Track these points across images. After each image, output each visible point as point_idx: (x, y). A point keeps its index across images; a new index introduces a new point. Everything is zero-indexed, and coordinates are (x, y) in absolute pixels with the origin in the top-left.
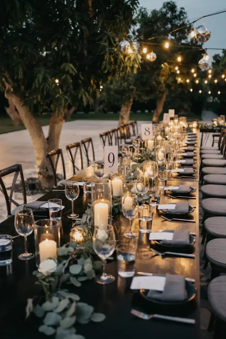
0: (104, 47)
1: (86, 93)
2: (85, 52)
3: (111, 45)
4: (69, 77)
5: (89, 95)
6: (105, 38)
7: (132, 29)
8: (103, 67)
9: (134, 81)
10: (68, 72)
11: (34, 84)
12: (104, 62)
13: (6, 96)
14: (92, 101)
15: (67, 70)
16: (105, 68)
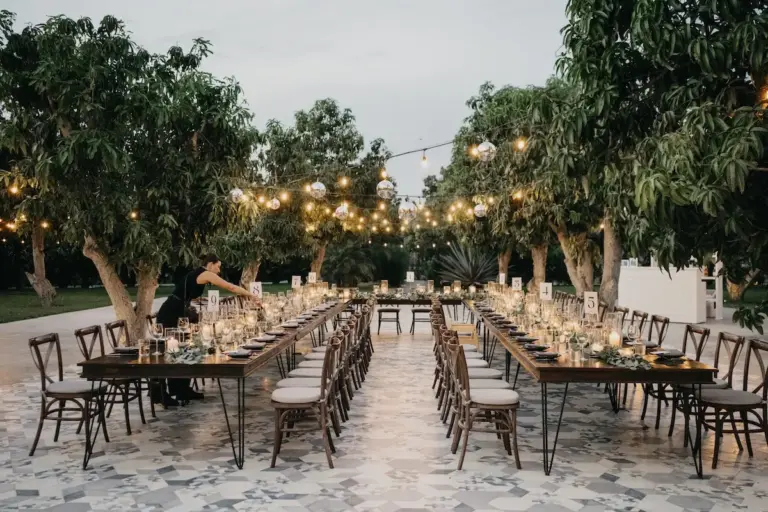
0: (212, 197)
1: (189, 249)
2: (188, 201)
3: (220, 192)
4: (168, 232)
5: (192, 251)
6: (212, 185)
7: (258, 151)
8: (210, 218)
9: (261, 229)
10: (167, 225)
11: (127, 239)
12: (212, 214)
13: (84, 253)
14: (196, 259)
15: (165, 222)
16: (213, 219)
